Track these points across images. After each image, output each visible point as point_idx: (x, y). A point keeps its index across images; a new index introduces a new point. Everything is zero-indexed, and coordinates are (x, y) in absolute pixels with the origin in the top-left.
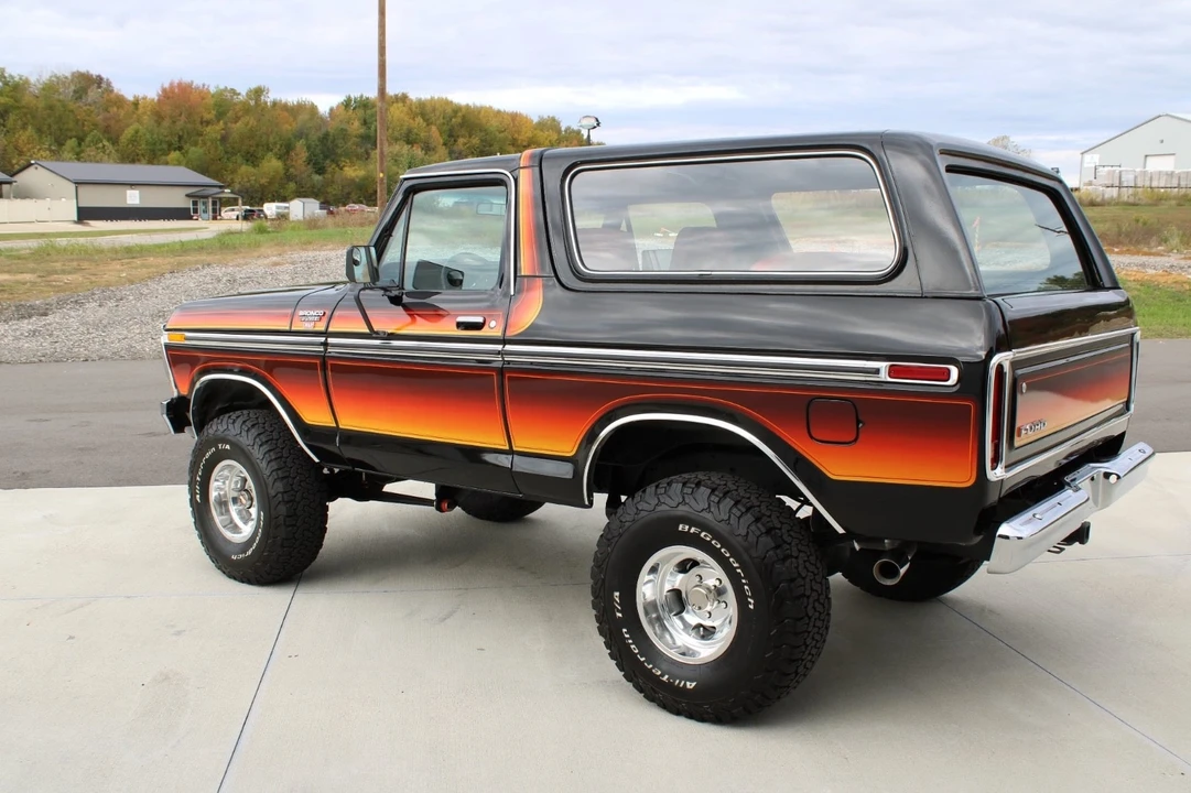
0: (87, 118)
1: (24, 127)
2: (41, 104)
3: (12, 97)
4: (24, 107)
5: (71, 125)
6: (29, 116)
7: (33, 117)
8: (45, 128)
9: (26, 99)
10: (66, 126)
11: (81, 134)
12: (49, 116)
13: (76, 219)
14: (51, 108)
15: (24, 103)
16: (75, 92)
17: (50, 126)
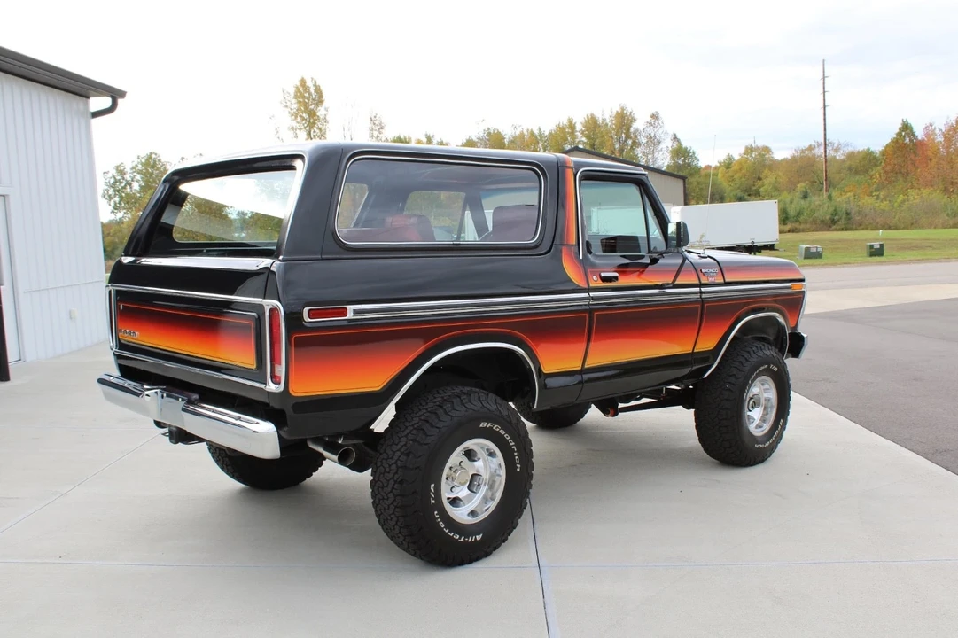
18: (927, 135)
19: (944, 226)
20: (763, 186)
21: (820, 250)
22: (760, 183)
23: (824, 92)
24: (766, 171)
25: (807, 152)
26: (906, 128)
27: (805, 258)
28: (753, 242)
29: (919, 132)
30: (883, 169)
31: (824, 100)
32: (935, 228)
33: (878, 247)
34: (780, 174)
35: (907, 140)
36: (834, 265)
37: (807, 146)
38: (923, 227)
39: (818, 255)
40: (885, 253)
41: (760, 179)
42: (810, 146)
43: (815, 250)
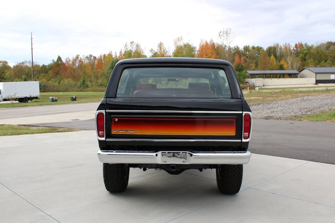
0: (329, 55)
1: (310, 59)
2: (315, 52)
3: (308, 50)
4: (311, 53)
5: (323, 57)
6: (312, 55)
7: (313, 56)
8: (316, 58)
9: (312, 51)
10: (322, 57)
11: (326, 59)
12: (317, 55)
13: (315, 83)
14: (318, 53)
15: (311, 52)
16: (326, 47)
17: (317, 58)
18: (67, 61)
19: (77, 91)
20: (5, 76)
21: (57, 99)
22: (4, 75)
23: (32, 44)
24: (6, 70)
25: (21, 64)
26: (59, 58)
27: (52, 101)
28: (31, 96)
29: (64, 60)
30: (52, 71)
31: (32, 46)
32: (74, 92)
33: (75, 98)
34: (12, 71)
35: (60, 62)
36: (62, 104)
37: (22, 62)
38: (70, 91)
39: (56, 101)
40: (77, 99)
41: (3, 73)
42: (23, 62)
43: (55, 99)
